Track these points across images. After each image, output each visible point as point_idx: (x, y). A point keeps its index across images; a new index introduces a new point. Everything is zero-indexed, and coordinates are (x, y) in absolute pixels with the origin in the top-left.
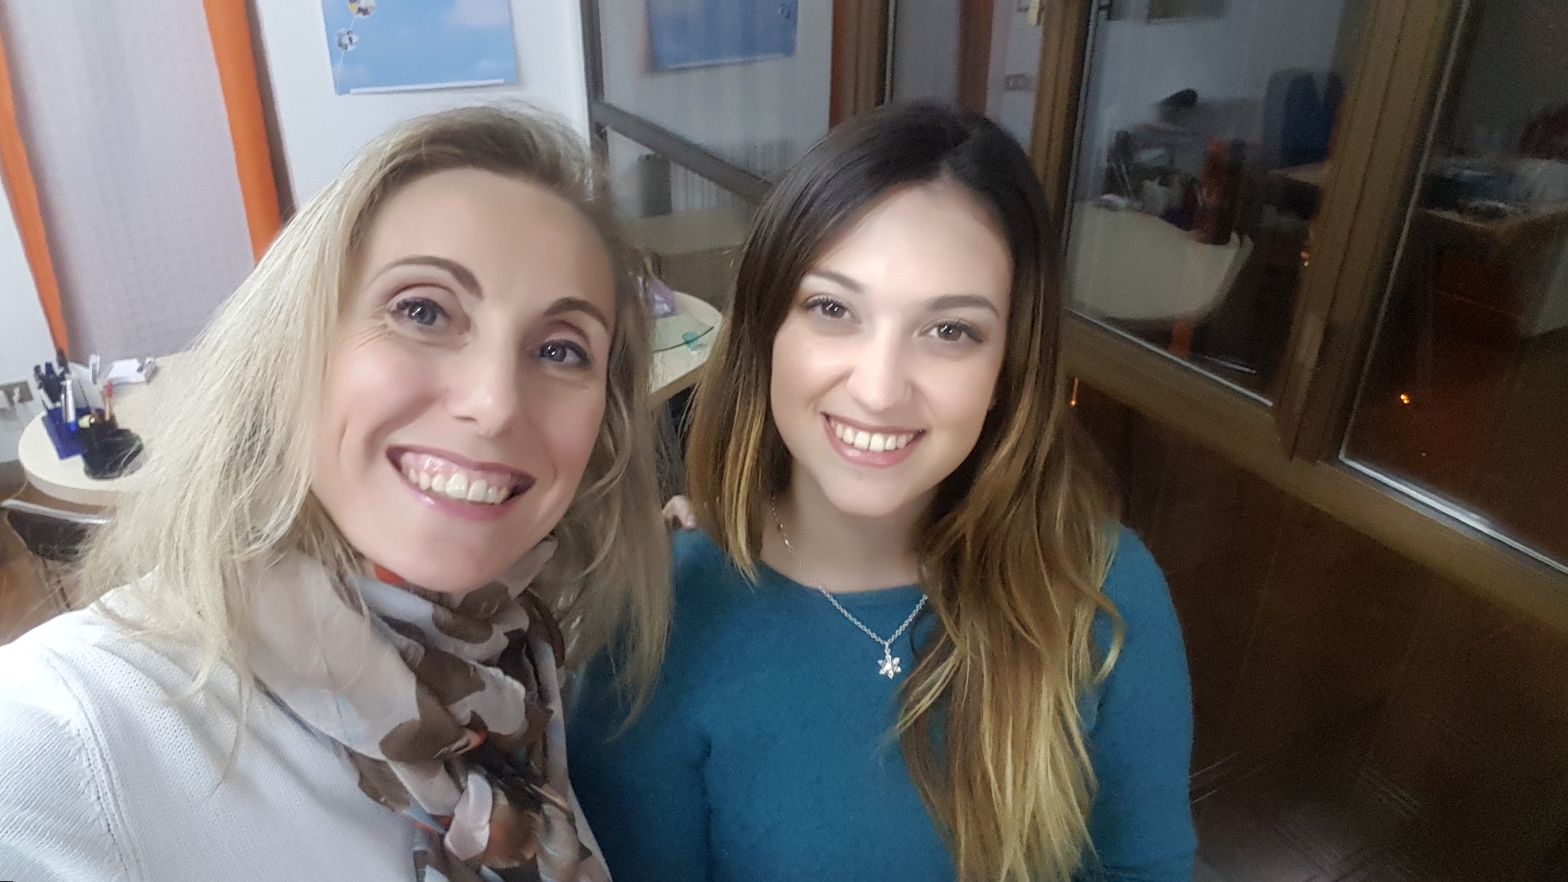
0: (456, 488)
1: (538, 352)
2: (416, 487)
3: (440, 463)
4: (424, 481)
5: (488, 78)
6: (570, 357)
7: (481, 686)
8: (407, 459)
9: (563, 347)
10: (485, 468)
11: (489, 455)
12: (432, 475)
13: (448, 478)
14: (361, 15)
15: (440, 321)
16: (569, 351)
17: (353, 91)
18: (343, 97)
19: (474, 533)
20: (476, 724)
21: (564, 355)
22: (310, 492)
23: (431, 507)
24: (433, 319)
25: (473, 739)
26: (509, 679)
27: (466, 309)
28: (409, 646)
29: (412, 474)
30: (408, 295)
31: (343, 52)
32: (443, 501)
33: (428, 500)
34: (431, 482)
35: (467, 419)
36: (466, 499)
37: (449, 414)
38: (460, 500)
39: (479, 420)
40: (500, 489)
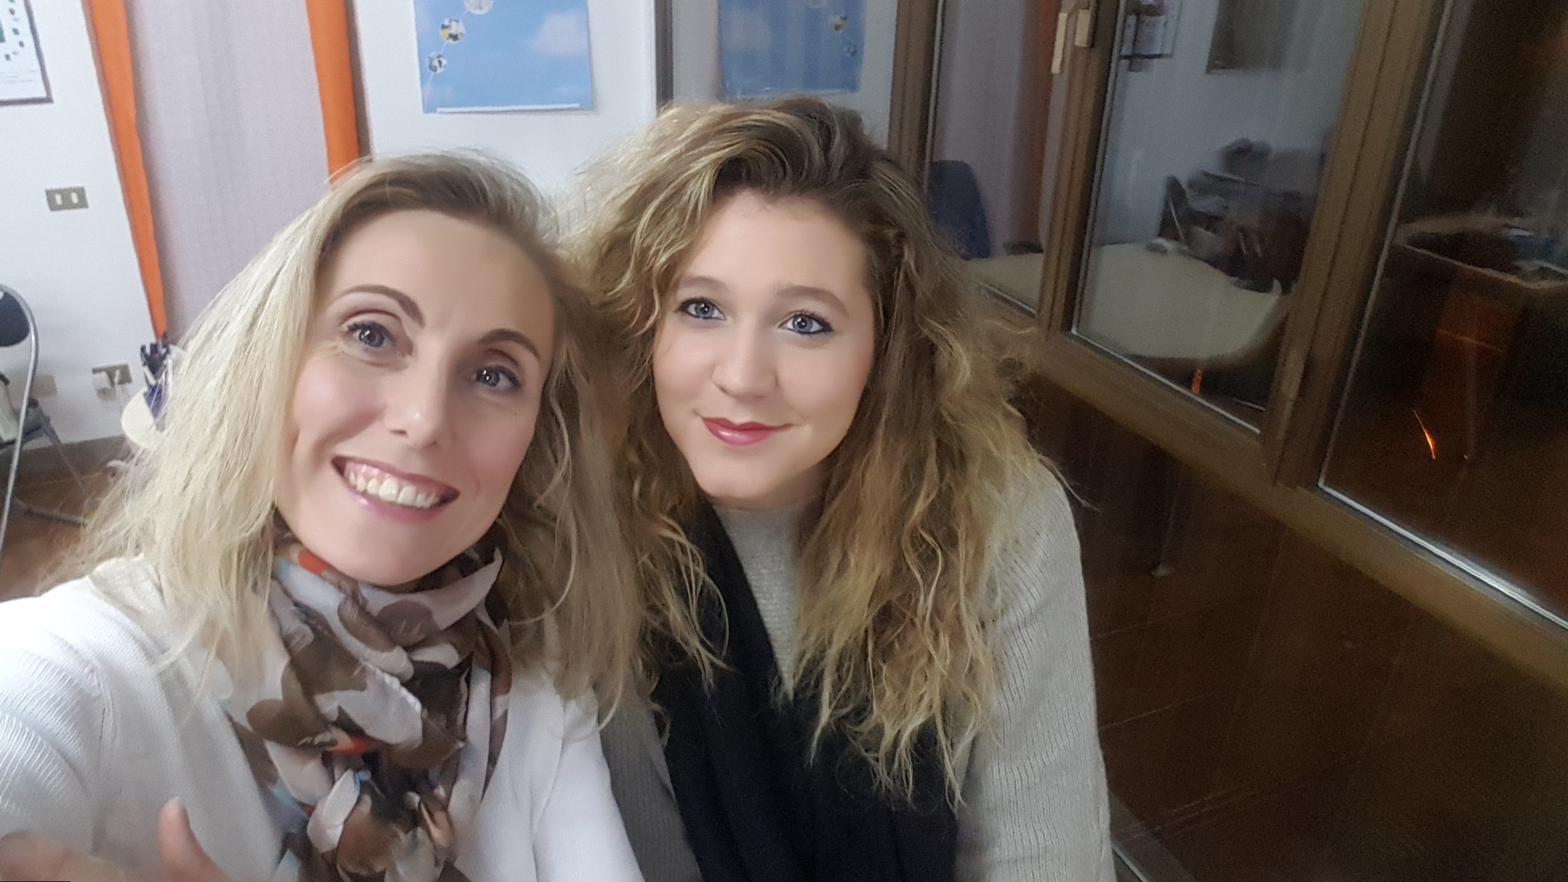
0: (388, 492)
1: (474, 376)
2: (353, 488)
3: (376, 471)
4: (360, 484)
5: (566, 103)
6: (504, 382)
8: (349, 466)
9: (495, 372)
10: (412, 478)
11: (417, 466)
12: (368, 479)
13: (381, 483)
14: (451, 41)
15: (386, 343)
16: (501, 376)
17: (439, 110)
18: (431, 115)
19: (401, 533)
20: (346, 723)
21: (498, 379)
23: (364, 507)
24: (381, 342)
25: (345, 739)
26: (405, 691)
27: (409, 334)
28: (298, 631)
29: (352, 477)
30: (358, 319)
31: (433, 73)
32: (375, 502)
33: (364, 501)
34: (366, 486)
35: (400, 433)
36: (396, 502)
37: (386, 428)
38: (391, 503)
39: (409, 434)
40: (428, 496)
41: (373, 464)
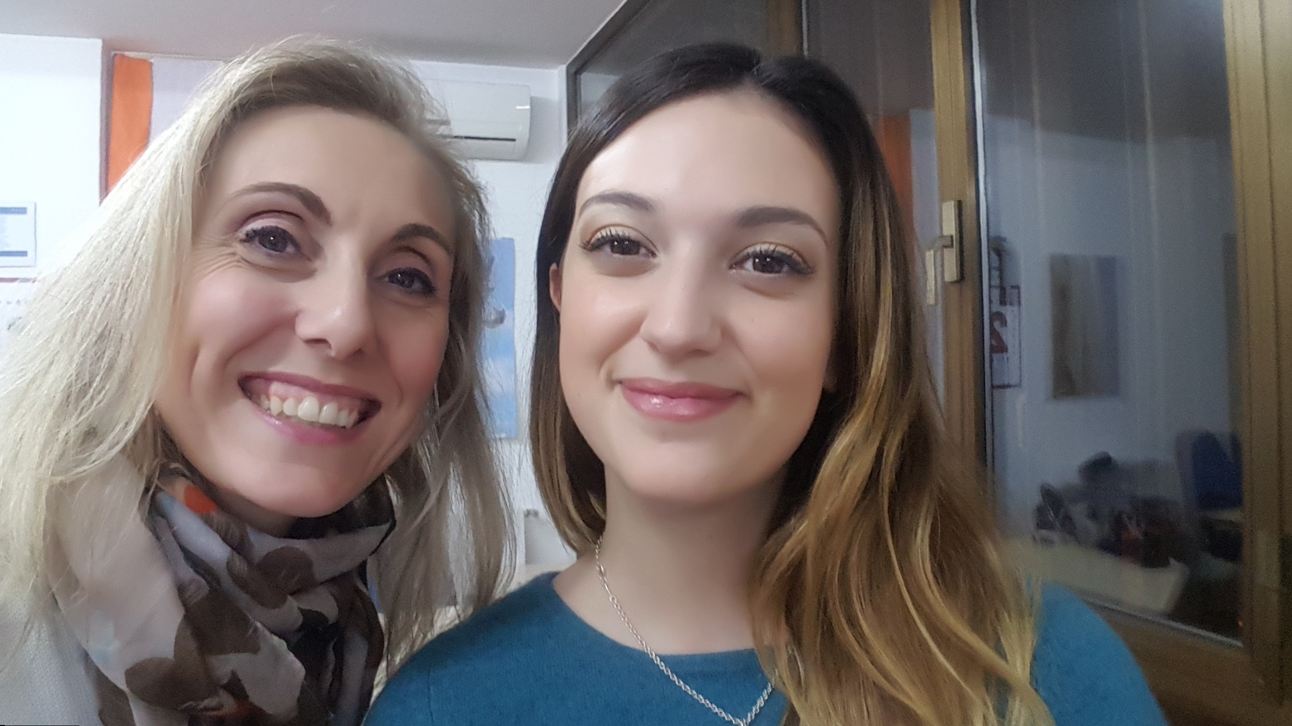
0: (308, 412)
1: (388, 278)
2: (266, 412)
3: (292, 388)
4: (275, 405)
7: (255, 650)
9: (411, 275)
10: (334, 392)
12: (284, 399)
13: (299, 402)
16: (416, 279)
20: (235, 688)
21: (411, 283)
22: (152, 410)
23: (281, 430)
24: (285, 247)
25: (228, 704)
26: (291, 656)
27: (315, 235)
28: (191, 582)
30: (257, 224)
32: (293, 423)
33: (280, 424)
34: (282, 408)
35: (318, 342)
36: (318, 422)
37: (300, 338)
38: (312, 424)
39: (330, 341)
40: (351, 412)
41: (288, 380)
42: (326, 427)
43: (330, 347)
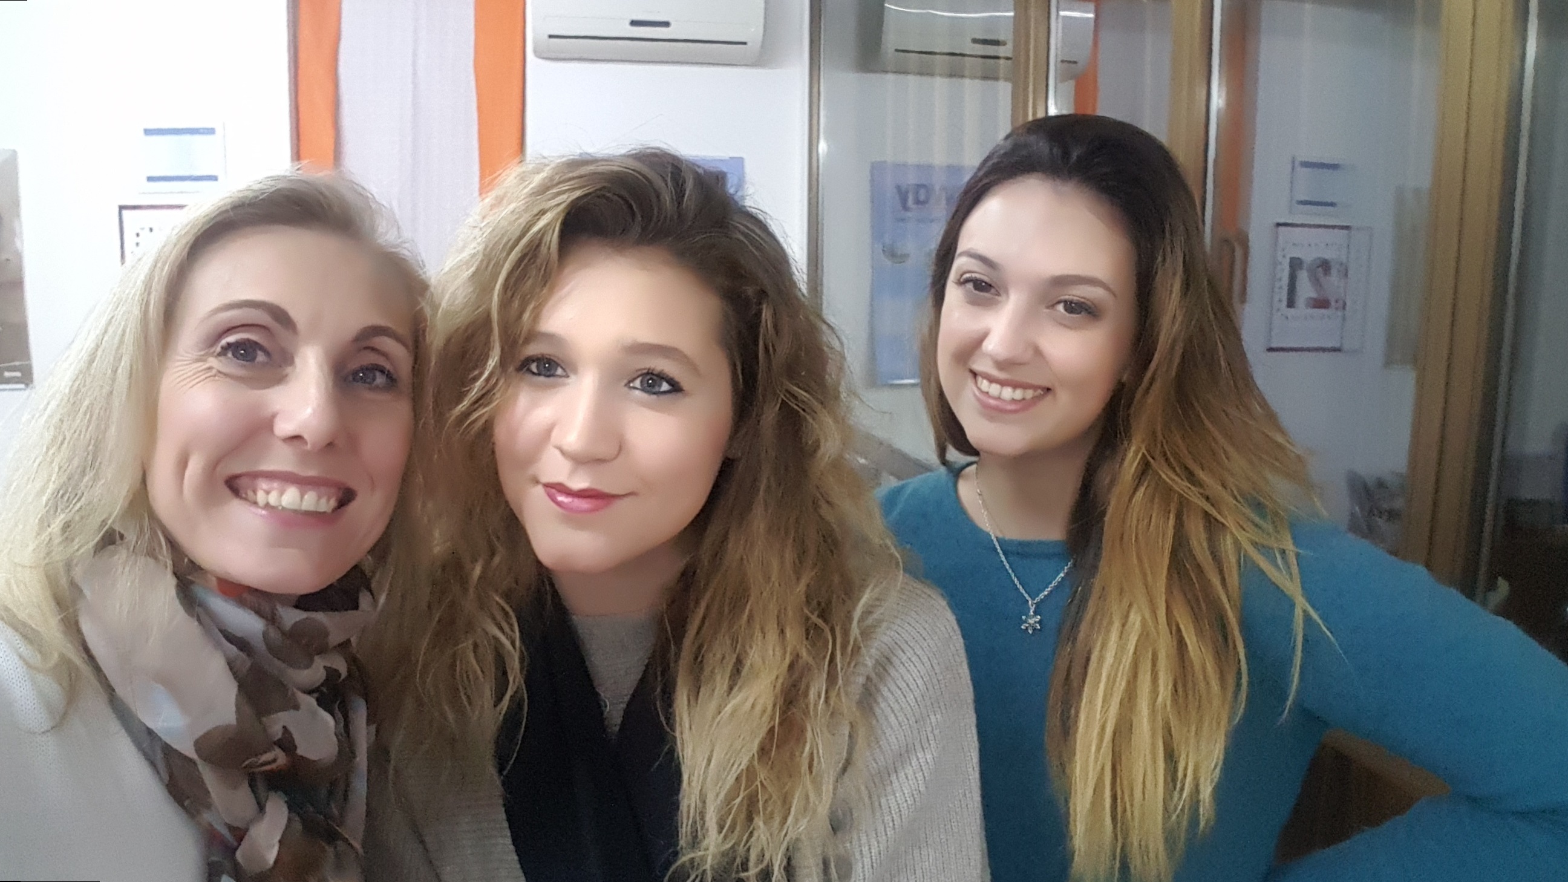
0: (290, 501)
1: (352, 378)
3: (277, 483)
4: (261, 498)
6: (380, 379)
9: (372, 371)
10: (311, 483)
11: (314, 470)
12: (268, 492)
13: (283, 494)
21: (374, 377)
26: (322, 711)
27: (283, 343)
28: (237, 657)
29: (251, 495)
34: (267, 499)
35: (296, 438)
36: (301, 510)
37: (278, 437)
38: (295, 511)
39: (306, 436)
40: (328, 500)
41: (271, 476)
42: (307, 513)
43: (306, 443)
